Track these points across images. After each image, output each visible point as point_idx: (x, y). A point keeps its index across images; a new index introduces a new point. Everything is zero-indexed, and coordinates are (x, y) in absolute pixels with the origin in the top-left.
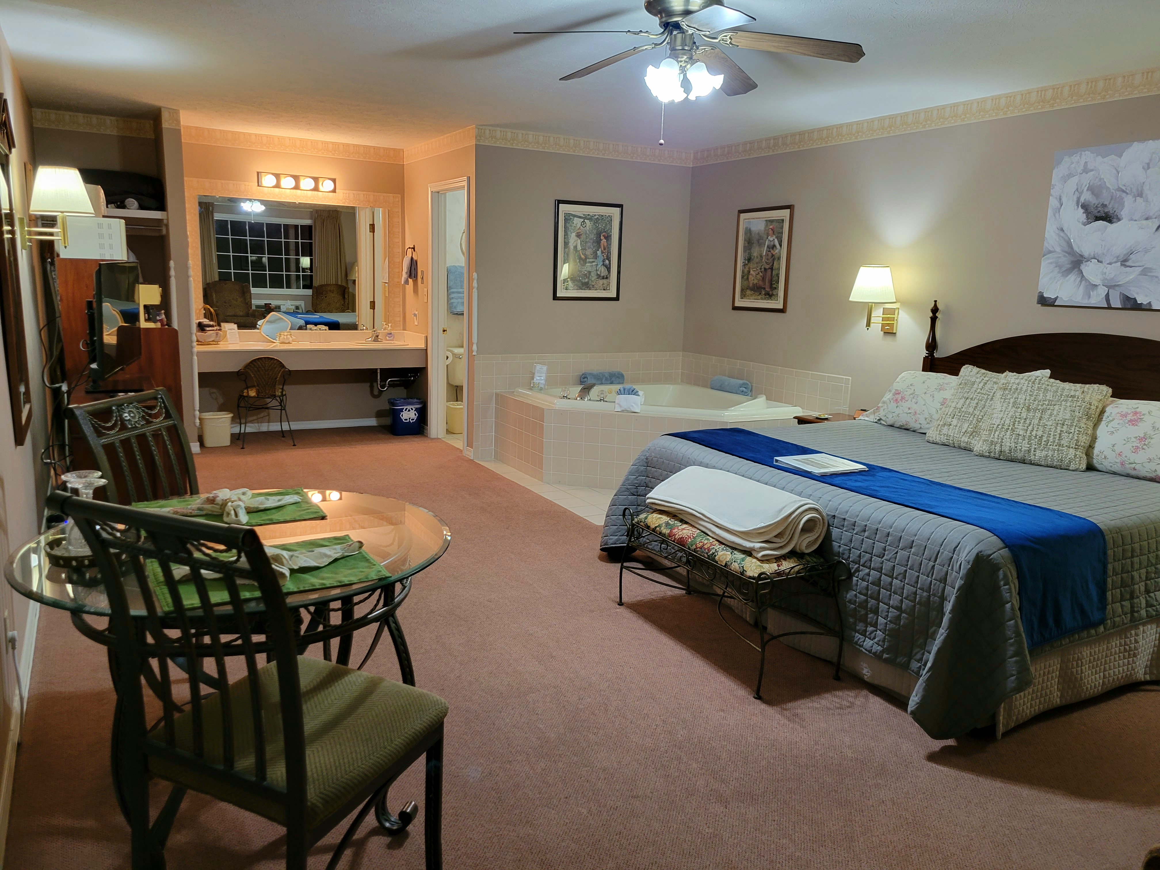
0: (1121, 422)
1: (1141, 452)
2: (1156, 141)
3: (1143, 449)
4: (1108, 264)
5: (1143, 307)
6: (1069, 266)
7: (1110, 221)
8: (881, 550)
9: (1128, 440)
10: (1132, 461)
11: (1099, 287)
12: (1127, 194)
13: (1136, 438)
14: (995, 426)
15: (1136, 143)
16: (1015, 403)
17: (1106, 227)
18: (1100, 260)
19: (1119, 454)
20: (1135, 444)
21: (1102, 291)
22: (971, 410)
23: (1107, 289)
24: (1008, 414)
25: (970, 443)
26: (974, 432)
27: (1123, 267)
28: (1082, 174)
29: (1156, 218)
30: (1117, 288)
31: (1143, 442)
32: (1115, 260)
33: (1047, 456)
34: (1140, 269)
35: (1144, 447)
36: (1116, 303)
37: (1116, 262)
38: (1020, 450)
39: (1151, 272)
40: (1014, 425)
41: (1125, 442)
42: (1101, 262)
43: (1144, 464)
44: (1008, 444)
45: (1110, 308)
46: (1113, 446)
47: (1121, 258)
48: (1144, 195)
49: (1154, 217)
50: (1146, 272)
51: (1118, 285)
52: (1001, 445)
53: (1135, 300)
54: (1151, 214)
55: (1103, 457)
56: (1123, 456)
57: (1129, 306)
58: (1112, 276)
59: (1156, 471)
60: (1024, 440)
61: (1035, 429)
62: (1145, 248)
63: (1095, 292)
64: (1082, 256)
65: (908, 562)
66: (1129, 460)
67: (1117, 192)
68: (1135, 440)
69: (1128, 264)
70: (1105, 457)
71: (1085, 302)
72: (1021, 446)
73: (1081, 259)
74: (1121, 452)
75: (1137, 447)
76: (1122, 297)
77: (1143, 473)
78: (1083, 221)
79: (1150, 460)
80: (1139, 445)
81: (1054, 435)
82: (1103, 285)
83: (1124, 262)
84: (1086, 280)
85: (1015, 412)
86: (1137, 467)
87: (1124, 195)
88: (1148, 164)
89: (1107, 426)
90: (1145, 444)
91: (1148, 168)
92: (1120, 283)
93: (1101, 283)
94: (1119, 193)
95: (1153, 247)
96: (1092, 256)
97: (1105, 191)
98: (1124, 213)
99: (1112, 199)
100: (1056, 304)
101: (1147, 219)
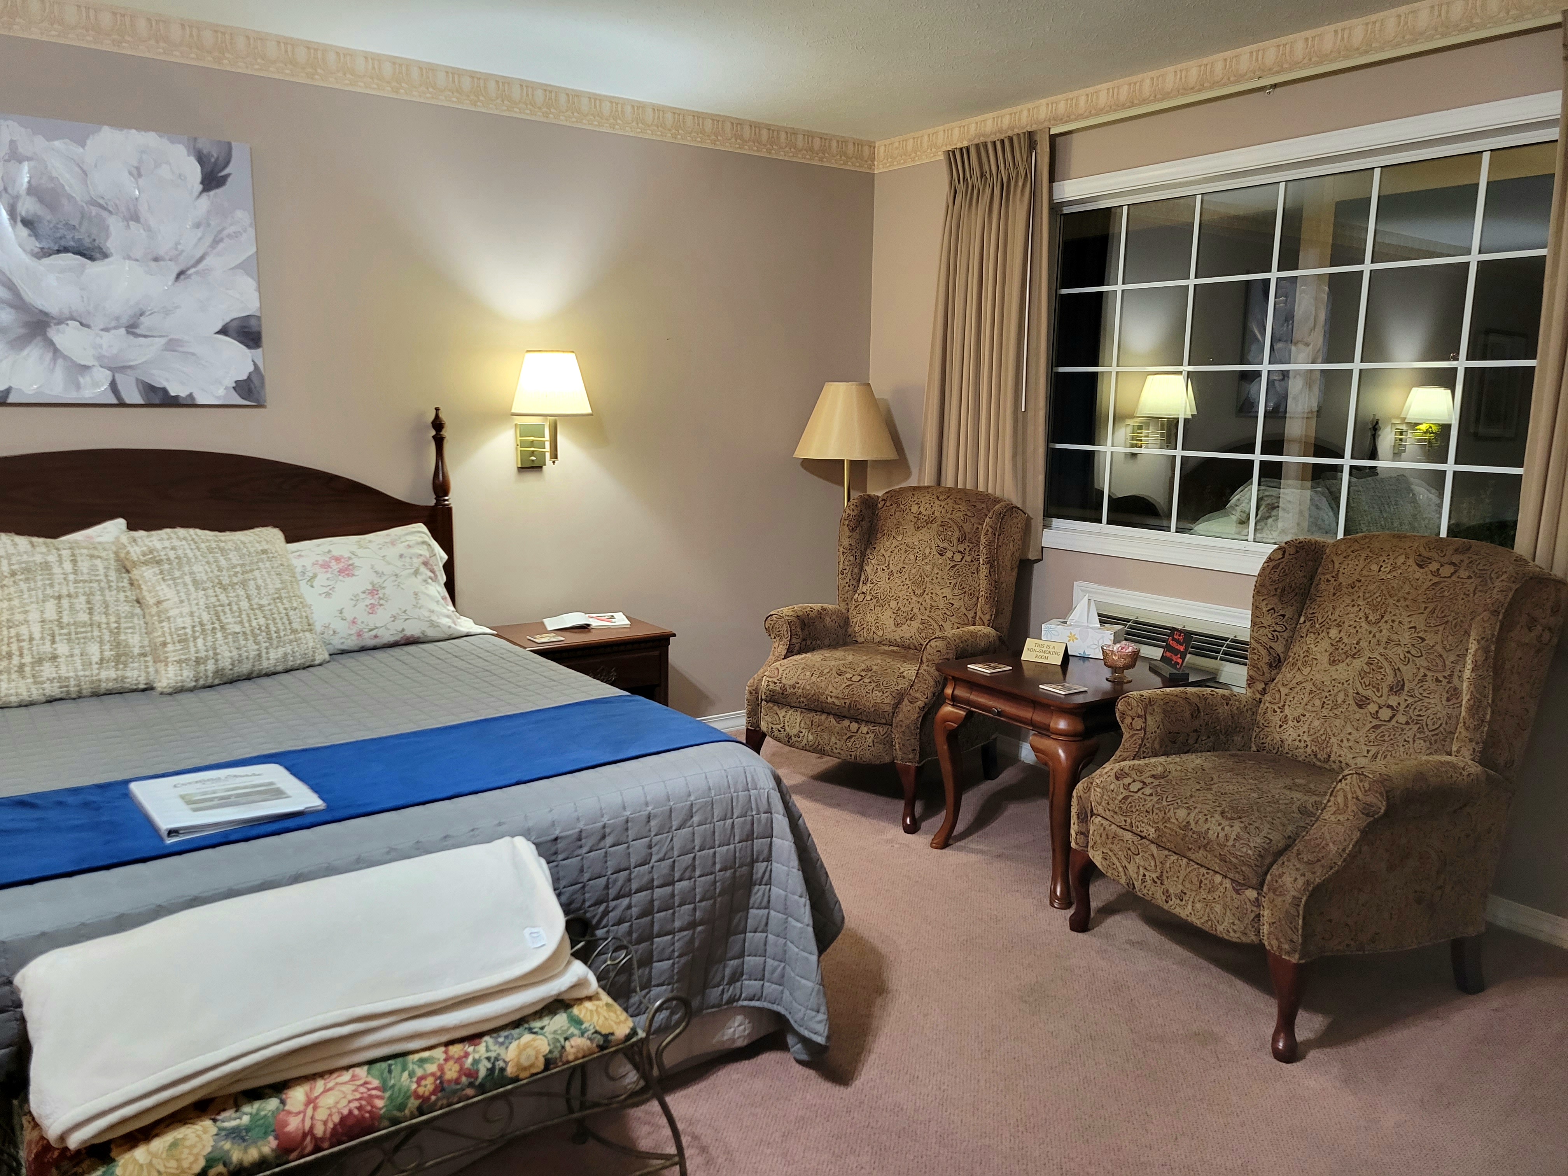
0: (329, 575)
1: (380, 611)
2: (143, 133)
3: (381, 605)
4: (102, 330)
5: (181, 401)
6: (22, 331)
7: (91, 258)
8: (644, 852)
9: (356, 599)
10: (372, 626)
11: (95, 370)
12: (110, 212)
13: (364, 592)
14: (189, 631)
15: (106, 129)
16: (195, 582)
17: (83, 267)
18: (84, 322)
19: (354, 622)
20: (368, 602)
21: (103, 377)
22: (84, 617)
23: (109, 373)
24: (197, 604)
25: (124, 677)
26: (118, 656)
27: (131, 337)
28: (9, 161)
29: (170, 260)
30: (129, 372)
31: (377, 596)
32: (113, 324)
33: (286, 654)
34: (163, 341)
35: (382, 602)
36: (133, 396)
37: (116, 328)
38: (247, 658)
39: (182, 346)
40: (219, 619)
41: (353, 603)
42: (88, 326)
43: (388, 626)
44: (227, 656)
45: (122, 404)
46: (341, 613)
47: (124, 320)
48: (142, 220)
49: (167, 258)
50: (172, 345)
51: (130, 367)
52: (217, 660)
53: (164, 390)
54: (161, 253)
55: (331, 633)
56: (359, 622)
57: (157, 401)
58: (115, 351)
59: (403, 630)
60: (246, 639)
61: (253, 617)
62: (164, 307)
63: (88, 379)
64: (46, 314)
65: (693, 841)
66: (368, 625)
67: (92, 208)
68: (363, 596)
69: (138, 331)
70: (334, 632)
71: (72, 396)
72: (246, 652)
73: (45, 319)
74: (355, 618)
75: (373, 606)
76: (141, 388)
77: (387, 637)
78: (32, 250)
79: (394, 618)
80: (372, 601)
81: (281, 619)
82: (102, 367)
83: (132, 328)
84: (65, 358)
85: (207, 597)
86: (379, 632)
87: (105, 214)
88: (138, 169)
89: (312, 586)
90: (380, 599)
91: (140, 175)
92: (132, 363)
93: (96, 363)
94: (94, 210)
95: (178, 307)
96: (68, 315)
97: (65, 201)
98: (111, 245)
99: (82, 217)
100: (9, 401)
101: (156, 259)
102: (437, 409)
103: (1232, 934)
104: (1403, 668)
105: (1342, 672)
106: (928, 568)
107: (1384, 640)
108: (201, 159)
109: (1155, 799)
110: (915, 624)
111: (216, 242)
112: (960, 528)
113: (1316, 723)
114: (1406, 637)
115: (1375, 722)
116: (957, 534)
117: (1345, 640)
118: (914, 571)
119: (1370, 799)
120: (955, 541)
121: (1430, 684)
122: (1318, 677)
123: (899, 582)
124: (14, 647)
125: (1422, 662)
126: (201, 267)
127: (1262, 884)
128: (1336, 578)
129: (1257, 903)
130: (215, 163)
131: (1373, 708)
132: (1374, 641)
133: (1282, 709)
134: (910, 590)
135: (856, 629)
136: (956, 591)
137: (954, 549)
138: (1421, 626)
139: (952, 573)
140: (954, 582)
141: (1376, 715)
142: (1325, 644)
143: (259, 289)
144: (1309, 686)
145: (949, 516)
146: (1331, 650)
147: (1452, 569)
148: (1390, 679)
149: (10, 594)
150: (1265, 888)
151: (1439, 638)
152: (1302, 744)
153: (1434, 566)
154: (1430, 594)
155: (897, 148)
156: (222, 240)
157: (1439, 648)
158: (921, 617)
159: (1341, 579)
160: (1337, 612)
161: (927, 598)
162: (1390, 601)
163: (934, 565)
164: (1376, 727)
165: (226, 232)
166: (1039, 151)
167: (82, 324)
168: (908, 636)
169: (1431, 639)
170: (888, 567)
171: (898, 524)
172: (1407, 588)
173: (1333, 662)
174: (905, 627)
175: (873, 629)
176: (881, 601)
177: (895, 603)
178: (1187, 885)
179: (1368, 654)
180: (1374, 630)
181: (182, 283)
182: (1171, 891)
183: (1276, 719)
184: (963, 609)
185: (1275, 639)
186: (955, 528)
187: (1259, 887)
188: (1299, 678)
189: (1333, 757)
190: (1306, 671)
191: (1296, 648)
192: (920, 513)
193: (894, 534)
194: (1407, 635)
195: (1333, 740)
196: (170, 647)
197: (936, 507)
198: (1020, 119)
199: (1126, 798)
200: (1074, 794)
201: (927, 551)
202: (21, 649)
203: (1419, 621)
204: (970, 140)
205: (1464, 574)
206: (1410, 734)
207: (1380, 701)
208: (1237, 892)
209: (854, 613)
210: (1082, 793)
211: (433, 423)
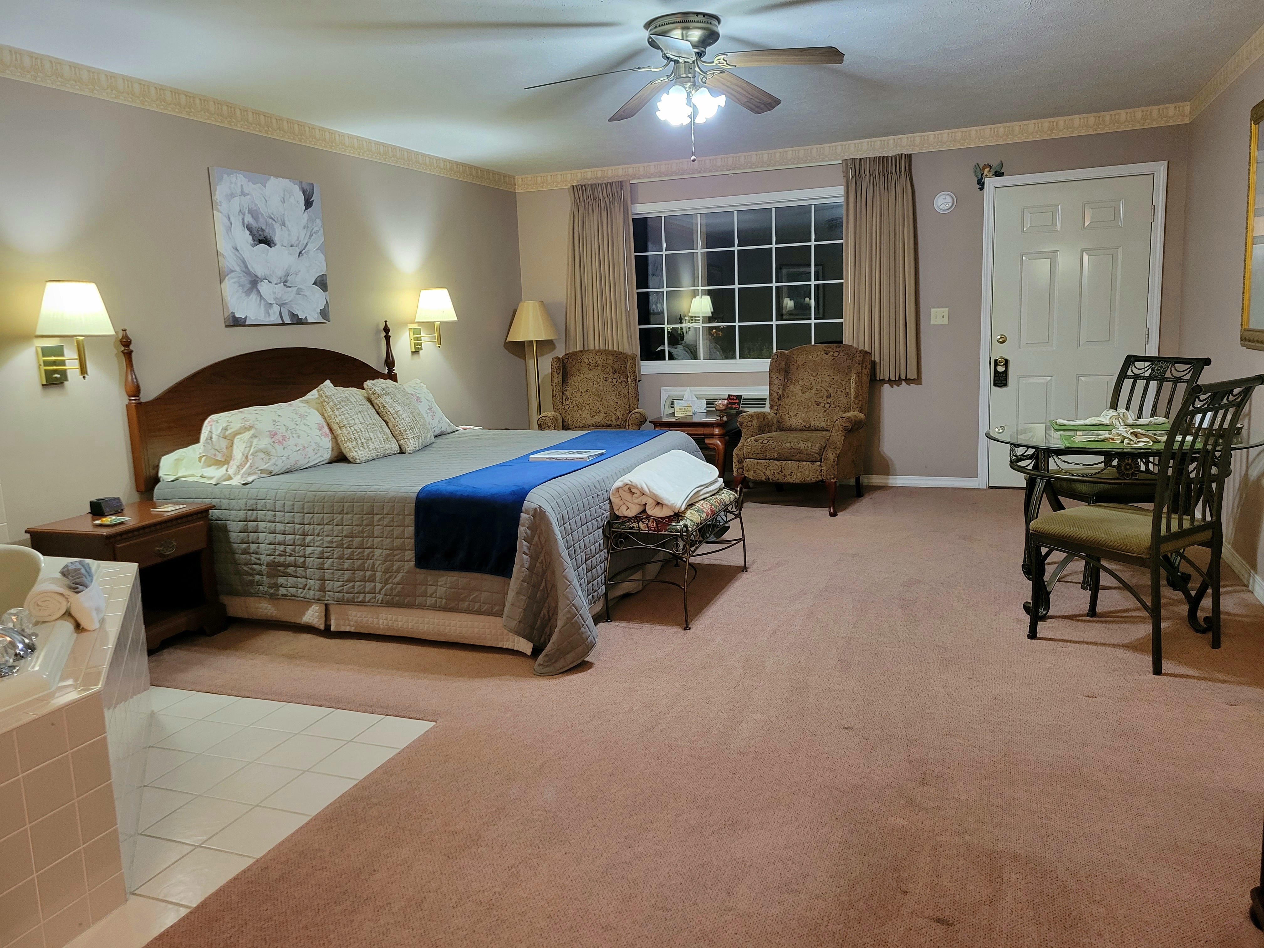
4: (275, 284)
5: (303, 321)
6: (249, 286)
7: (269, 245)
11: (274, 305)
12: (276, 222)
15: (272, 178)
17: (268, 250)
18: (269, 280)
21: (277, 310)
23: (279, 307)
25: (392, 448)
27: (285, 288)
28: (241, 196)
29: (296, 246)
30: (285, 306)
31: (432, 411)
32: (279, 280)
34: (296, 289)
35: (434, 414)
36: (287, 319)
37: (280, 283)
39: (302, 292)
42: (271, 282)
45: (284, 324)
47: (283, 279)
48: (286, 225)
50: (299, 291)
51: (285, 304)
53: (297, 316)
54: (293, 242)
57: (295, 322)
58: (280, 296)
62: (295, 271)
63: (272, 310)
64: (256, 277)
69: (287, 284)
71: (267, 320)
73: (256, 279)
76: (290, 315)
78: (250, 243)
79: (439, 422)
80: (432, 414)
82: (276, 304)
83: (285, 283)
84: (264, 299)
87: (274, 223)
88: (284, 199)
91: (284, 202)
92: (286, 302)
93: (274, 302)
94: (271, 221)
95: (300, 271)
96: (263, 277)
97: (260, 216)
98: (276, 239)
99: (267, 225)
100: (247, 324)
101: (292, 246)
102: (386, 322)
103: (813, 479)
104: (829, 390)
105: (807, 395)
106: (601, 388)
107: (820, 381)
108: (304, 193)
109: (775, 443)
110: (602, 415)
111: (311, 236)
112: (613, 367)
113: (803, 415)
114: (828, 379)
115: (825, 409)
116: (611, 370)
117: (806, 384)
118: (594, 390)
119: (847, 424)
120: (611, 374)
121: (839, 393)
122: (799, 399)
123: (587, 396)
124: (356, 435)
125: (835, 386)
126: (306, 249)
127: (821, 459)
128: (796, 363)
129: (821, 466)
130: (309, 195)
131: (822, 405)
132: (817, 382)
133: (788, 413)
134: (594, 399)
135: (569, 422)
136: (618, 397)
137: (612, 377)
138: (832, 374)
139: (614, 389)
140: (615, 392)
141: (824, 407)
142: (798, 387)
143: (326, 260)
144: (797, 403)
145: (605, 362)
146: (801, 388)
147: (837, 353)
148: (826, 394)
149: (342, 412)
150: (823, 460)
151: (839, 377)
152: (799, 424)
153: (831, 353)
154: (832, 363)
155: (530, 181)
156: (312, 235)
157: (839, 380)
158: (603, 411)
159: (798, 363)
160: (800, 375)
161: (605, 401)
162: (819, 368)
163: (604, 386)
164: (825, 411)
165: (313, 231)
166: (624, 189)
167: (269, 282)
168: (599, 420)
169: (836, 378)
170: (579, 390)
171: (579, 370)
172: (824, 362)
173: (803, 393)
174: (596, 417)
175: (579, 420)
176: (580, 407)
177: (588, 406)
178: (793, 469)
179: (815, 388)
180: (816, 379)
181: (301, 257)
182: (786, 474)
183: (787, 417)
184: (623, 405)
185: (779, 389)
186: (610, 367)
187: (821, 461)
188: (791, 401)
189: (812, 425)
190: (794, 398)
191: (787, 391)
192: (590, 362)
193: (578, 374)
194: (828, 378)
195: (811, 419)
196: (408, 432)
197: (597, 358)
198: (607, 173)
199: (763, 447)
200: (734, 454)
201: (599, 380)
202: (359, 436)
203: (831, 372)
204: (578, 181)
205: (841, 354)
206: (837, 410)
207: (825, 402)
208: (813, 464)
209: (565, 415)
210: (737, 453)
211: (384, 329)
